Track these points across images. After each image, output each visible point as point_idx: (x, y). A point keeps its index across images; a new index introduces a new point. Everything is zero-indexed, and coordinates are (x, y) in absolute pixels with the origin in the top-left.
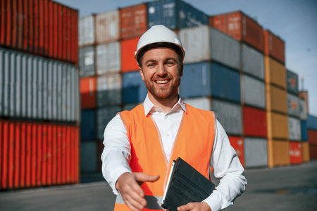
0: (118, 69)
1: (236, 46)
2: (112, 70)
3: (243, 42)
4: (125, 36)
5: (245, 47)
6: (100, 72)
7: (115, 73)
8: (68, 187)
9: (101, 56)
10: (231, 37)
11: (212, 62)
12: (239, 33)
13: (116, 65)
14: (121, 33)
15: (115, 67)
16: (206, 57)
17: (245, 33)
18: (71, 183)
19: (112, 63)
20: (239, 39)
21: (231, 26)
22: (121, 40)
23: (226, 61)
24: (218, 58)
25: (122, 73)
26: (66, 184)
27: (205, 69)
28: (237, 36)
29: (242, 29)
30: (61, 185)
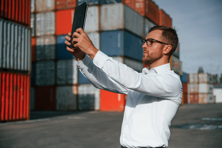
0: (53, 33)
1: (141, 20)
2: (48, 33)
3: (145, 17)
4: (59, 8)
5: (147, 21)
6: (38, 34)
7: (51, 35)
8: (20, 122)
9: (40, 21)
10: (138, 13)
11: (126, 31)
12: (143, 10)
13: (51, 29)
14: (56, 5)
15: (51, 30)
16: (121, 27)
17: (147, 10)
18: (23, 119)
19: (48, 28)
20: (143, 14)
21: (137, 5)
22: (56, 10)
23: (134, 31)
24: (129, 28)
25: (56, 36)
26: (19, 120)
27: (120, 36)
28: (142, 12)
29: (145, 7)
30: (16, 120)
